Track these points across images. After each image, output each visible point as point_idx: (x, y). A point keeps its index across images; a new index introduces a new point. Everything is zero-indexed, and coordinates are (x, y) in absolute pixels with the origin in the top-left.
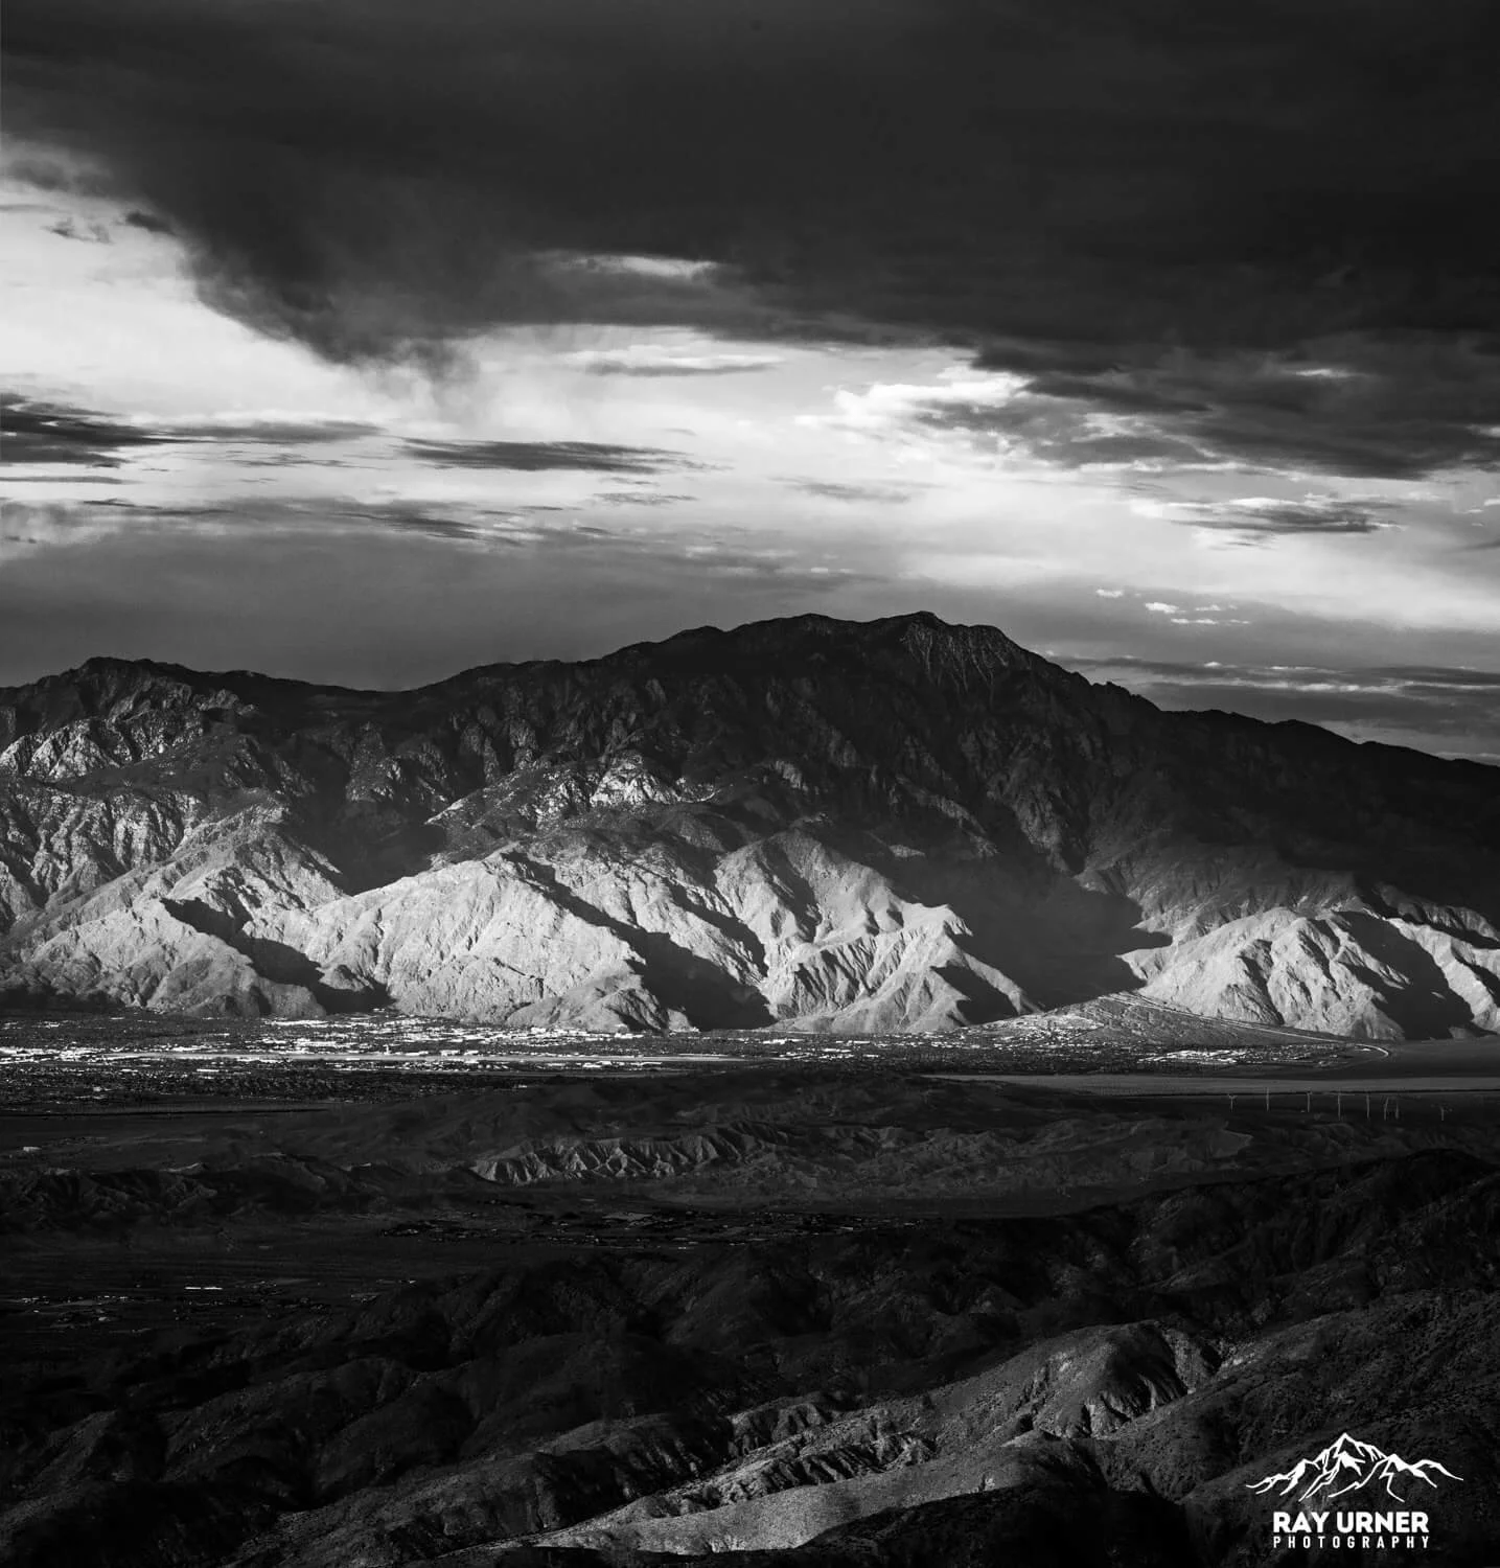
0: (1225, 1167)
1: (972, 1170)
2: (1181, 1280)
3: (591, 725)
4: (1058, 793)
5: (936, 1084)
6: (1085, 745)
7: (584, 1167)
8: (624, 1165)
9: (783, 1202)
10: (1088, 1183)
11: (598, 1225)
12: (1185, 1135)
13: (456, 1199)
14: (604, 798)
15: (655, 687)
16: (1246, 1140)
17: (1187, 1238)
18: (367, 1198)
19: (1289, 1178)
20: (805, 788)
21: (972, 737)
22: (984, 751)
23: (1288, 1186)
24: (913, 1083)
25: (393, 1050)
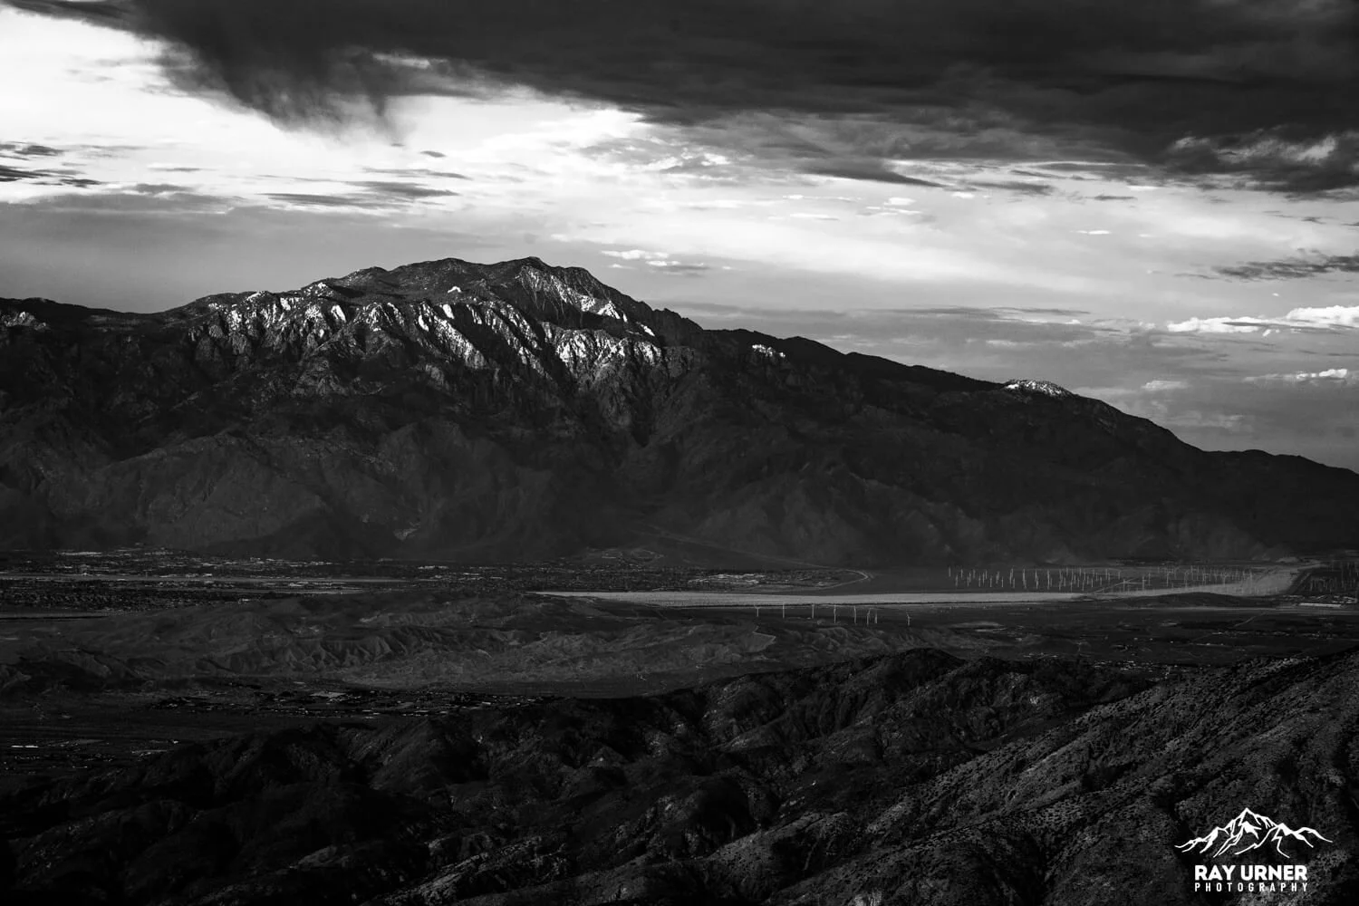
0: (758, 658)
1: (574, 661)
2: (740, 743)
3: (292, 337)
4: (629, 388)
5: (548, 599)
6: (649, 354)
7: (294, 659)
8: (323, 657)
9: (439, 684)
10: (658, 670)
11: (306, 700)
12: (728, 635)
13: (204, 683)
14: (302, 391)
15: (338, 311)
16: (772, 639)
17: (744, 712)
18: (140, 682)
19: (816, 669)
20: (447, 386)
21: (567, 348)
22: (575, 358)
23: (816, 675)
24: (530, 598)
25: (150, 574)
